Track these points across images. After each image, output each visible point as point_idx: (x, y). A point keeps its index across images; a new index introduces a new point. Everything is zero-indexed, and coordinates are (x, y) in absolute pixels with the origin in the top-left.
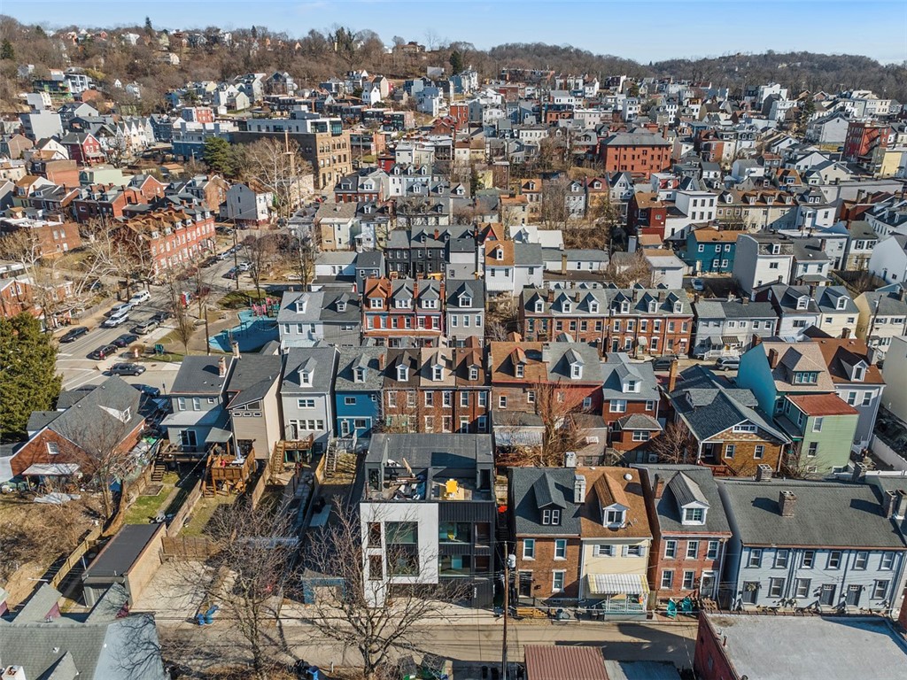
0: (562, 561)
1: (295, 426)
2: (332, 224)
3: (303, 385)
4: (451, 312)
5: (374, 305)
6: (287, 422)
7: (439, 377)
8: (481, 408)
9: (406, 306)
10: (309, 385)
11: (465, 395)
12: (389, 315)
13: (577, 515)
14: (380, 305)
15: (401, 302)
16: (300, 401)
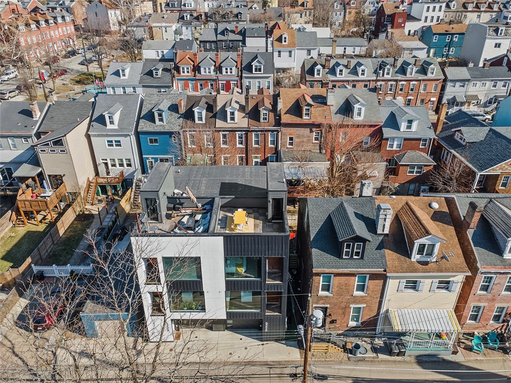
0: (362, 297)
1: (106, 164)
2: (160, 27)
3: (109, 126)
4: (246, 78)
5: (184, 72)
6: (99, 161)
7: (233, 119)
8: (271, 148)
9: (210, 72)
10: (115, 127)
11: (257, 136)
12: (196, 80)
13: (380, 247)
14: (188, 72)
15: (205, 69)
16: (108, 141)
